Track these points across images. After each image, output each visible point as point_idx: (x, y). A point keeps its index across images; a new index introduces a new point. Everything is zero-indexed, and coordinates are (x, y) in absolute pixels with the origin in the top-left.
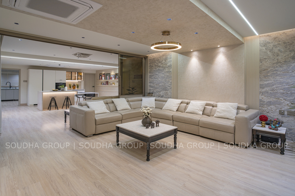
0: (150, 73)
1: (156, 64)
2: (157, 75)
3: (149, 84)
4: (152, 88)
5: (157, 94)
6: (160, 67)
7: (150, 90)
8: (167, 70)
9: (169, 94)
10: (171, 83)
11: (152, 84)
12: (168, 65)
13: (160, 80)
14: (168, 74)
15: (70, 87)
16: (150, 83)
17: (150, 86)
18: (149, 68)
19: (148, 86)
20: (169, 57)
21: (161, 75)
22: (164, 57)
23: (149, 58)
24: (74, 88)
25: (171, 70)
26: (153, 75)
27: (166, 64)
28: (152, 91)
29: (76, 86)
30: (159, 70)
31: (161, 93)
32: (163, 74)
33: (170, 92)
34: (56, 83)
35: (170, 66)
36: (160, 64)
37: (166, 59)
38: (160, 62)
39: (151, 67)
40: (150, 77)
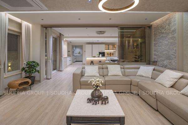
0: (154, 41)
1: (159, 31)
2: (160, 42)
3: (153, 52)
4: (156, 57)
5: (161, 63)
6: (163, 33)
7: (155, 58)
8: (170, 36)
9: (174, 64)
10: (175, 50)
11: (156, 53)
12: (172, 29)
13: (163, 47)
14: (172, 41)
15: (108, 55)
16: (155, 51)
17: (155, 55)
18: (153, 36)
19: (153, 55)
20: (173, 20)
21: (165, 42)
22: (168, 22)
23: (153, 27)
24: (110, 55)
25: (176, 35)
26: (157, 43)
27: (170, 30)
28: (156, 60)
29: (112, 54)
30: (162, 37)
31: (165, 62)
32: (167, 41)
33: (174, 62)
34: (99, 52)
35: (174, 31)
36: (163, 31)
37: (169, 24)
38: (163, 28)
39: (155, 34)
40: (155, 46)
